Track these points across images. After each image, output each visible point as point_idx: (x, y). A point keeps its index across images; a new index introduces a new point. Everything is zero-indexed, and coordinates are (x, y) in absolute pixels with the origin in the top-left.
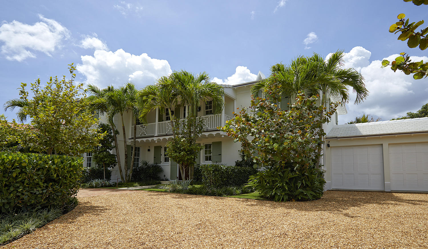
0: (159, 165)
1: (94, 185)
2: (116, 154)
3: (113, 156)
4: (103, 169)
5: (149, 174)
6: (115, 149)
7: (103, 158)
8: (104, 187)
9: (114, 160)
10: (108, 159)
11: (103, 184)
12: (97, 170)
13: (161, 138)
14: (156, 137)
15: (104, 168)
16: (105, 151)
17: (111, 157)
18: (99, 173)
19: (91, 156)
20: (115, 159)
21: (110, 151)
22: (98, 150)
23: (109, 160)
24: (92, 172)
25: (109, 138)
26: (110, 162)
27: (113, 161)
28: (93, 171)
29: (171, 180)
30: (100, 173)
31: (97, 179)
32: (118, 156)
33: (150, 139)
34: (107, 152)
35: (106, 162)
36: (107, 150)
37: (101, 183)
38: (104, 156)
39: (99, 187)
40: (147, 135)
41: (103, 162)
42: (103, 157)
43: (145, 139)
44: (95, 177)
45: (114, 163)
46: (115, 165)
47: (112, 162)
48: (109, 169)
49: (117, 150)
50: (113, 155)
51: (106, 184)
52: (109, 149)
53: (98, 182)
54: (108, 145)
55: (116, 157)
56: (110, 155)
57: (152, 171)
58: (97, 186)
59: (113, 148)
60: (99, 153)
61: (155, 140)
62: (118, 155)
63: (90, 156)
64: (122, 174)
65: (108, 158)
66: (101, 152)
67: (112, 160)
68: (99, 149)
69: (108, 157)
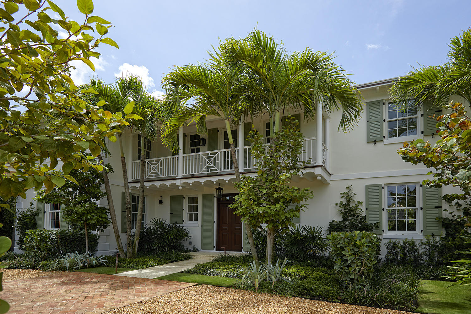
0: (181, 225)
1: (68, 265)
2: (107, 207)
3: (102, 211)
4: (82, 232)
5: (169, 242)
6: (105, 198)
7: (84, 214)
8: (89, 267)
9: (105, 218)
10: (94, 216)
11: (85, 263)
12: (72, 235)
13: (191, 181)
14: (179, 180)
15: (84, 231)
16: (86, 201)
17: (99, 212)
18: (75, 240)
19: (60, 210)
20: (106, 216)
21: (96, 202)
22: (72, 198)
23: (96, 217)
24: (61, 239)
25: (95, 177)
26: (98, 222)
27: (104, 220)
28: (63, 237)
29: (203, 250)
30: (77, 241)
31: (73, 254)
32: (111, 211)
33: (168, 183)
34: (91, 202)
35: (90, 221)
36: (92, 199)
37: (81, 260)
38: (86, 210)
39: (77, 269)
40: (162, 176)
41: (83, 220)
42: (84, 212)
43: (158, 184)
44: (68, 247)
45: (105, 223)
46: (105, 227)
47: (101, 222)
48: (94, 232)
49: (110, 201)
50: (102, 208)
51: (91, 261)
52: (96, 198)
53: (75, 259)
54: (92, 190)
55: (108, 213)
56: (97, 209)
57: (174, 237)
58: (73, 266)
59: (102, 196)
60: (75, 205)
61: (179, 184)
62: (111, 209)
63: (56, 209)
64: (120, 243)
65: (93, 214)
66: (79, 203)
67: (101, 218)
68: (75, 198)
69: (93, 212)
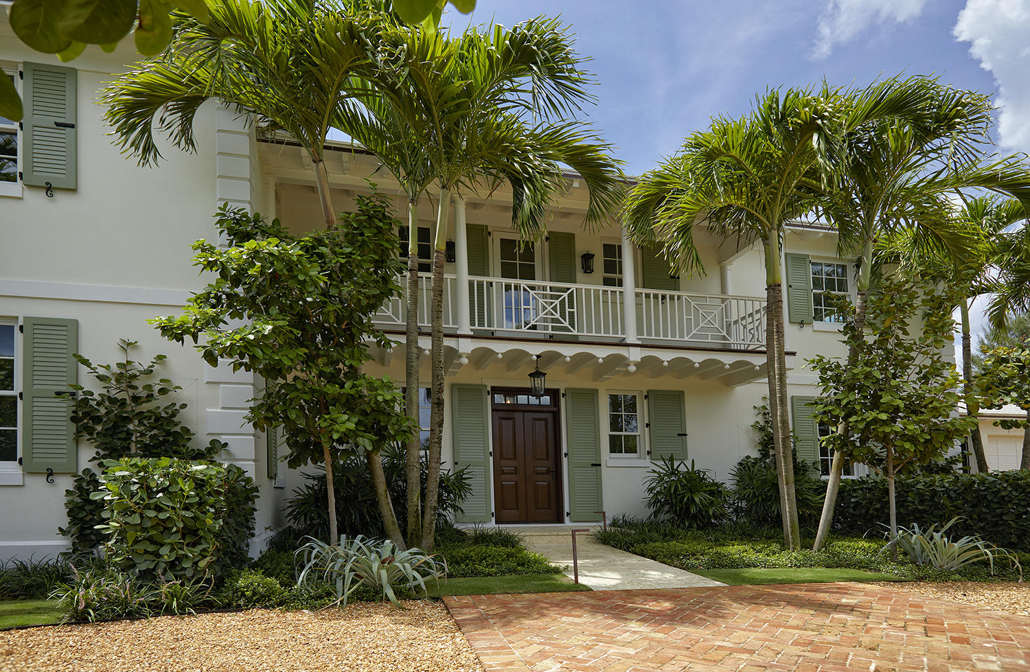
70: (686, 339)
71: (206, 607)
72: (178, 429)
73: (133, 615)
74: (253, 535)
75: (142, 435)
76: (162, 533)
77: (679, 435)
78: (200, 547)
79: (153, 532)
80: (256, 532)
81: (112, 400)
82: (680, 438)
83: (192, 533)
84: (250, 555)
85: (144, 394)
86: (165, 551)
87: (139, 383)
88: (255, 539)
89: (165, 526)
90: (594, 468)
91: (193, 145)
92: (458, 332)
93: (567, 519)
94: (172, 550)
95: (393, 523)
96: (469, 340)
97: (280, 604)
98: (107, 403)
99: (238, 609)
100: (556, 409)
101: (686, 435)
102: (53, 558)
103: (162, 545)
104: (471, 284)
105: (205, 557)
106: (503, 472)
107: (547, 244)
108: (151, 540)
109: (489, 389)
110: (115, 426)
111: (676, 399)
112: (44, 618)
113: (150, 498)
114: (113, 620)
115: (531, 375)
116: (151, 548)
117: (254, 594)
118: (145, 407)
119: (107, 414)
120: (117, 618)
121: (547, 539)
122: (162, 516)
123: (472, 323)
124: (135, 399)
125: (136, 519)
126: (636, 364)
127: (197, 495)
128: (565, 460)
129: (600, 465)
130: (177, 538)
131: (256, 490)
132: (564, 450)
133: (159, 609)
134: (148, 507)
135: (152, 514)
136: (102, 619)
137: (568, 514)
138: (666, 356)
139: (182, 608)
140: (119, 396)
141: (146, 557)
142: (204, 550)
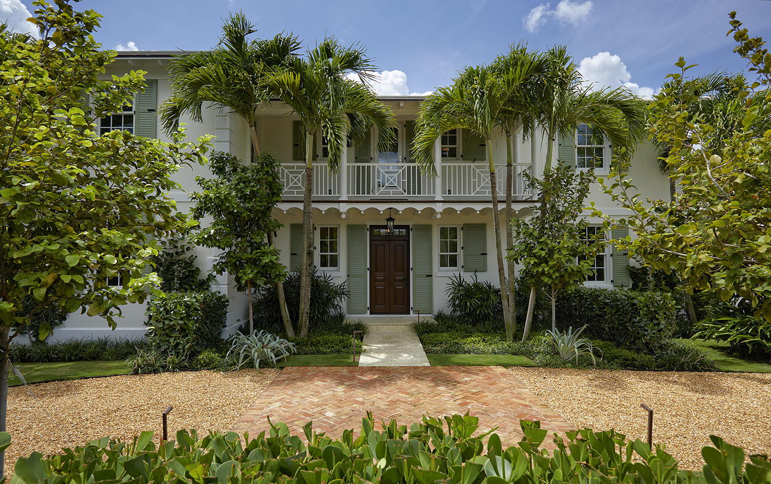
13: (363, 207)
70: (473, 195)
71: (184, 369)
72: (194, 269)
73: (155, 371)
74: (226, 326)
75: (180, 272)
76: (172, 331)
77: (482, 254)
78: (187, 338)
79: (167, 331)
80: (227, 324)
81: (168, 254)
82: (483, 256)
83: (183, 331)
84: (222, 337)
85: (180, 250)
86: (172, 340)
87: (179, 245)
88: (226, 329)
89: (172, 328)
90: (428, 278)
91: (201, 119)
92: (340, 199)
93: (411, 311)
94: (175, 340)
95: (288, 321)
96: (345, 204)
97: (214, 368)
98: (165, 256)
99: (197, 370)
100: (408, 239)
101: (486, 254)
102: (140, 337)
103: (171, 337)
104: (348, 167)
105: (188, 343)
106: (376, 280)
107: (404, 129)
108: (167, 335)
109: (368, 227)
110: (168, 268)
111: (481, 228)
112: (124, 371)
113: (167, 314)
114: (148, 373)
115: (387, 220)
116: (167, 339)
117: (205, 363)
118: (181, 257)
119: (165, 261)
120: (150, 373)
121: (386, 327)
122: (171, 323)
123: (348, 193)
124: (177, 253)
125: (161, 325)
126: (441, 213)
127: (186, 313)
128: (411, 272)
129: (431, 276)
130: (177, 334)
131: (228, 301)
132: (411, 266)
133: (165, 369)
134: (166, 319)
135: (167, 322)
136: (144, 373)
137: (412, 308)
138: (459, 207)
139: (174, 368)
140: (170, 252)
141: (165, 343)
142: (189, 339)
